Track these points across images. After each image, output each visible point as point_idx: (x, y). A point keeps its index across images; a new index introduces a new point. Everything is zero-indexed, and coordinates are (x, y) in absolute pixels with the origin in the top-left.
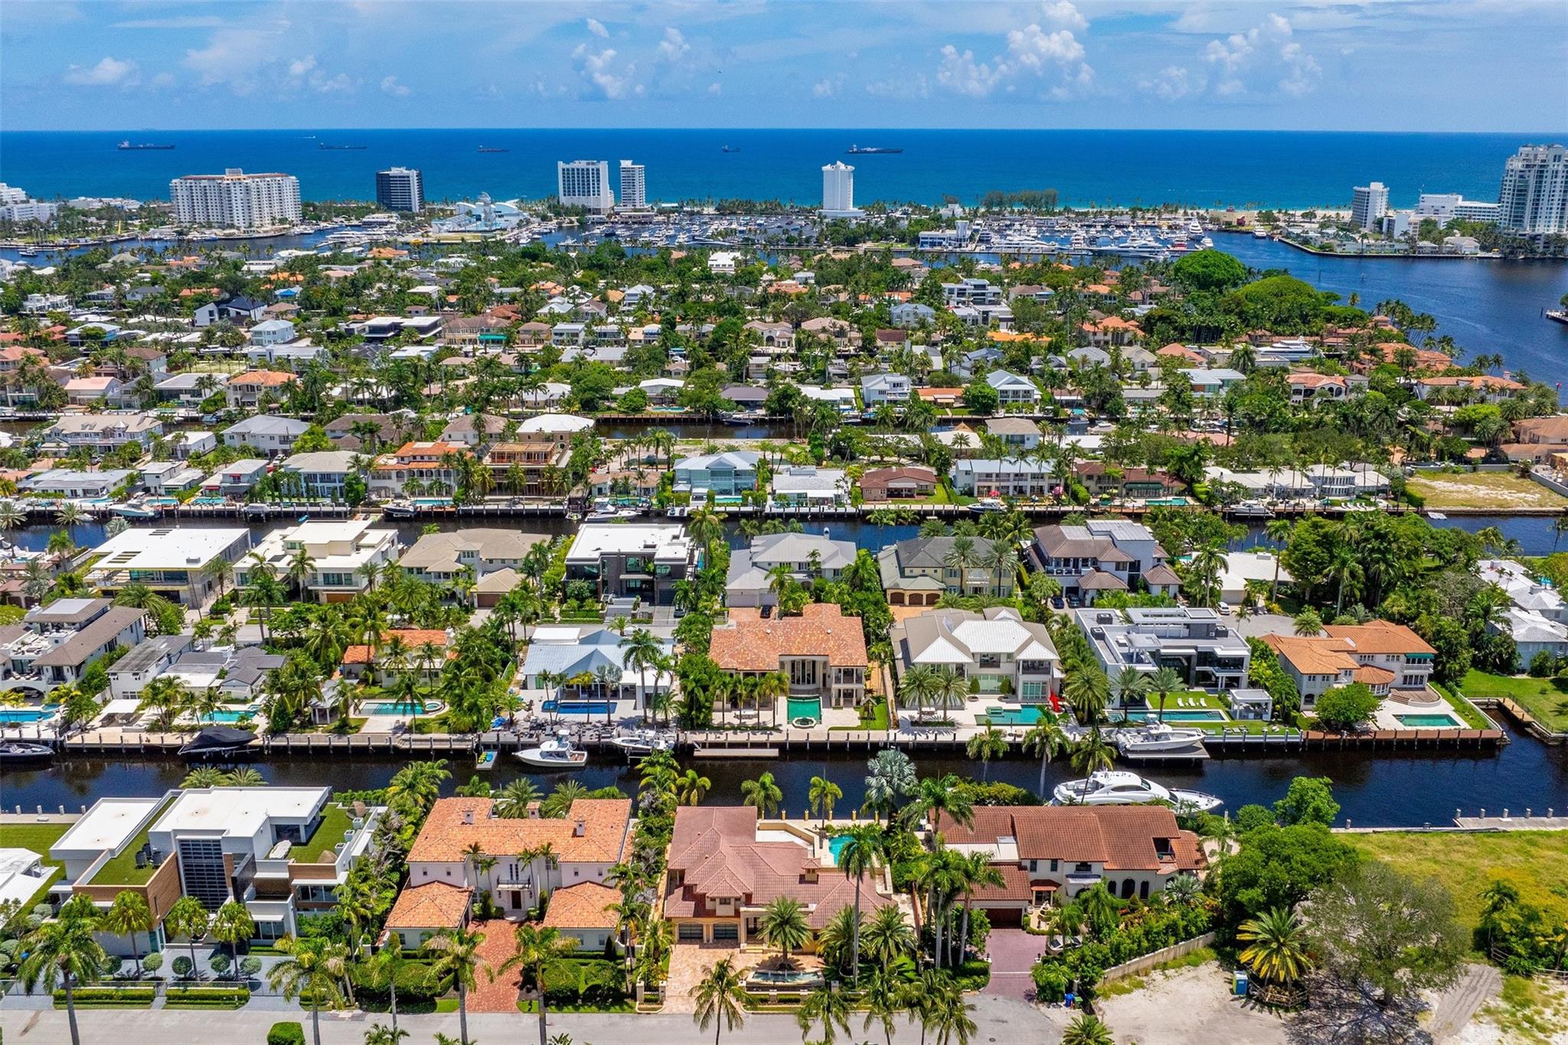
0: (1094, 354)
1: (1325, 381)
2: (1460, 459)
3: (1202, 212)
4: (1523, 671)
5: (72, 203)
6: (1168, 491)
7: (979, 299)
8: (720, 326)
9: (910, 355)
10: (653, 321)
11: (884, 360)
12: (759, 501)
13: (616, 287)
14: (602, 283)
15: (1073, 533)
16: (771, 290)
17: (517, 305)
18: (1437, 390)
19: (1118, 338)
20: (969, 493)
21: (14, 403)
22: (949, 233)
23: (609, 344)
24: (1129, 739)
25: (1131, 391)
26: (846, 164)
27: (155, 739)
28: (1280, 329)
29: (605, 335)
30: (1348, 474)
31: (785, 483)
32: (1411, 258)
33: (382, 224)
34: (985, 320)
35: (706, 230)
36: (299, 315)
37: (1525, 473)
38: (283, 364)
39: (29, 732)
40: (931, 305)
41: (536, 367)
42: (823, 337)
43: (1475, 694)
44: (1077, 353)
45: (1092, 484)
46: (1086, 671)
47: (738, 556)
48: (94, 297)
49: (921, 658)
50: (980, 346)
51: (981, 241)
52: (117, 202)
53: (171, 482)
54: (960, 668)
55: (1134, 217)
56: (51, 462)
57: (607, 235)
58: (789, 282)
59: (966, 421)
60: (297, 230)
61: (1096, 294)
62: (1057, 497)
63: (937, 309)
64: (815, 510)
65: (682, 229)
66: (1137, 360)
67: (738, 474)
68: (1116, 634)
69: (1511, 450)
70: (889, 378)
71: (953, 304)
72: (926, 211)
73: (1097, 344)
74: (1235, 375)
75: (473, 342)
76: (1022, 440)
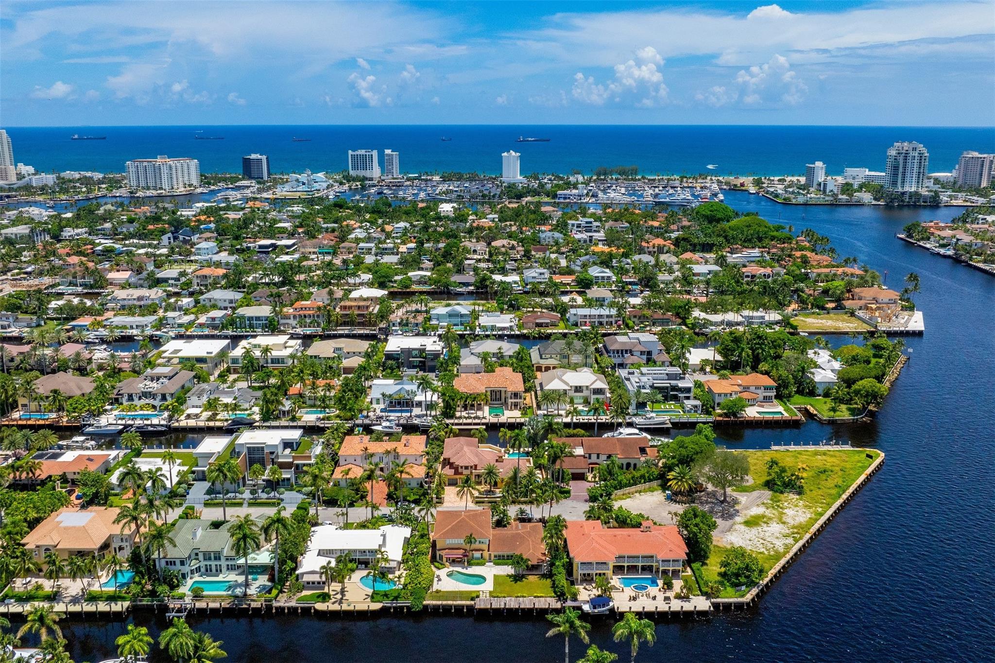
0: (646, 258)
1: (762, 271)
2: (823, 308)
3: (721, 178)
4: (819, 395)
5: (63, 175)
6: (674, 323)
7: (588, 229)
8: (448, 244)
9: (549, 258)
10: (411, 242)
11: (536, 262)
12: (472, 329)
13: (388, 224)
14: (380, 221)
15: (620, 339)
16: (475, 225)
17: (336, 233)
18: (819, 275)
19: (661, 250)
20: (576, 325)
21: (81, 286)
22: (575, 191)
23: (388, 254)
24: (637, 420)
25: (663, 277)
26: (516, 152)
27: (211, 424)
28: (746, 244)
29: (386, 249)
30: (763, 314)
31: (485, 320)
32: (835, 205)
33: (248, 187)
34: (591, 241)
35: (435, 191)
36: (217, 239)
37: (852, 314)
38: (218, 264)
39: (155, 421)
40: (561, 233)
41: (352, 266)
42: (503, 250)
43: (795, 404)
44: (637, 257)
45: (636, 320)
46: (620, 391)
47: (464, 352)
48: (99, 230)
49: (547, 388)
50: (586, 254)
51: (593, 196)
52: (89, 174)
53: (180, 321)
54: (565, 390)
55: (682, 181)
56: (113, 313)
57: (379, 193)
58: (484, 220)
59: (577, 292)
60: (199, 190)
61: (652, 226)
62: (619, 326)
63: (565, 235)
64: (500, 333)
65: (421, 190)
66: (668, 261)
67: (462, 316)
68: (634, 379)
69: (848, 304)
70: (538, 270)
71: (574, 232)
72: (562, 179)
73: (650, 253)
74: (716, 268)
75: (314, 253)
76: (604, 300)
